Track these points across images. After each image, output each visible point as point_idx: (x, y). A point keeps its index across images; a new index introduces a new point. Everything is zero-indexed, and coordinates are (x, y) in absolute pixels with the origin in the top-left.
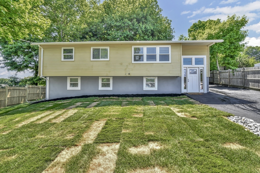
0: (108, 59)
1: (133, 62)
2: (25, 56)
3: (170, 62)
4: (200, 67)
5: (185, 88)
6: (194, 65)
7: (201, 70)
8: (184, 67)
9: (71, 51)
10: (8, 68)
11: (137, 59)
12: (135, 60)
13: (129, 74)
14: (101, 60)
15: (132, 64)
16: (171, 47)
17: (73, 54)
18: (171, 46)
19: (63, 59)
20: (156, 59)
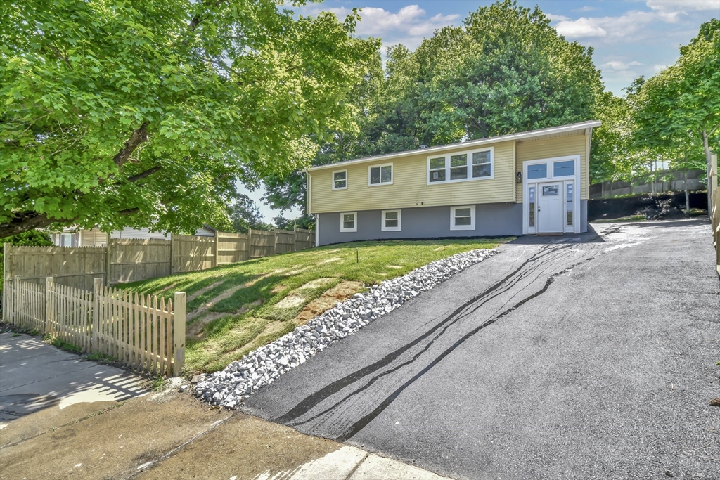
0: (391, 183)
1: (429, 183)
2: (291, 184)
3: (492, 176)
4: (566, 181)
5: (532, 224)
6: (551, 177)
7: (568, 185)
8: (529, 184)
9: (343, 175)
10: (273, 204)
11: (436, 176)
12: (432, 179)
13: (422, 203)
14: (381, 184)
15: (427, 186)
16: (495, 150)
17: (346, 179)
18: (495, 148)
19: (334, 188)
20: (466, 174)
